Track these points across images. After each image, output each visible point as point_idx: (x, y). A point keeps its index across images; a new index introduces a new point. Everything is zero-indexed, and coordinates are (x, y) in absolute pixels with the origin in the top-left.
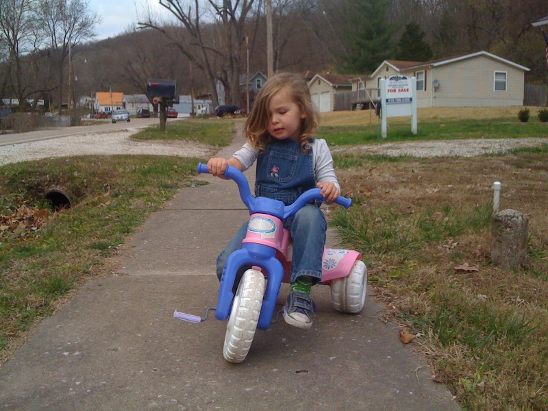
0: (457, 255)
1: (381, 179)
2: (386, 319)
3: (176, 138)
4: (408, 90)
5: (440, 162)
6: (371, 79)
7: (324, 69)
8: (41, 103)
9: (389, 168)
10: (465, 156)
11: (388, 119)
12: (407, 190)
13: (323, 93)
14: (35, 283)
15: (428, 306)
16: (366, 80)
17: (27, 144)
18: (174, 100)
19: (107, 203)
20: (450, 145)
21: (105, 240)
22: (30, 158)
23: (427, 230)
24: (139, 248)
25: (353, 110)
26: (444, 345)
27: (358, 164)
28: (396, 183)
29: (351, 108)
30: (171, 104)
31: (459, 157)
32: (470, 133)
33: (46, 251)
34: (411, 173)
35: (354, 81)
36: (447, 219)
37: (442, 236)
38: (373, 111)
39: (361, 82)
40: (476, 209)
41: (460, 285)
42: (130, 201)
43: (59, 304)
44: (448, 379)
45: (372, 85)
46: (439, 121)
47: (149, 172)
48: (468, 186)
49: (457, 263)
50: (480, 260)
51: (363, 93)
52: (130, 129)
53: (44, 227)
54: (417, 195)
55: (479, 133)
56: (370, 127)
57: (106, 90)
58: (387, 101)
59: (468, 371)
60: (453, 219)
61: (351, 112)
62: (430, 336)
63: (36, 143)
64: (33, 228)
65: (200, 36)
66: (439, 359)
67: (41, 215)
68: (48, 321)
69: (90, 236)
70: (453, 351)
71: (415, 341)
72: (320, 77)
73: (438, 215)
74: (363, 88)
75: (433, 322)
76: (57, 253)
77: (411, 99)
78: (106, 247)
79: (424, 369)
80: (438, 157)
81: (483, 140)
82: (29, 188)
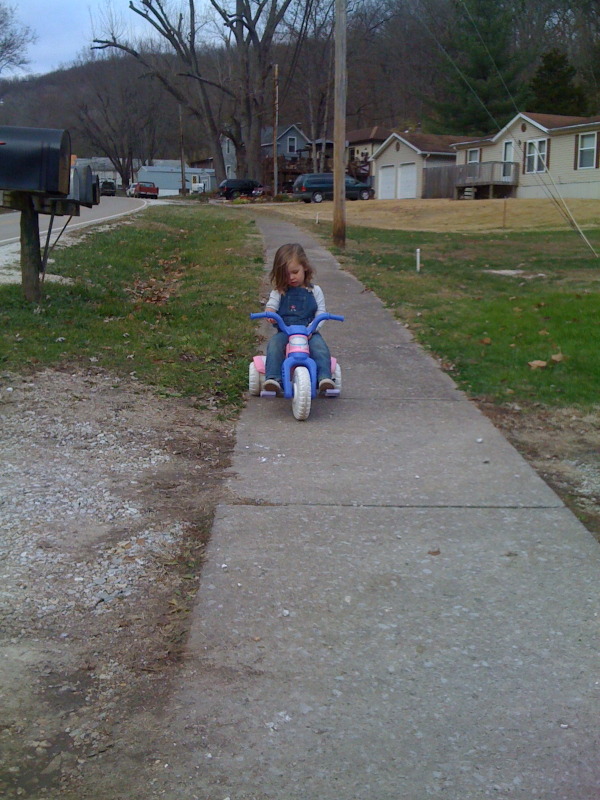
13: (404, 165)
16: (483, 145)
25: (459, 199)
29: (455, 195)
35: (460, 148)
39: (474, 149)
45: (493, 154)
61: (456, 202)
65: (196, 62)
72: (399, 138)
74: (476, 161)
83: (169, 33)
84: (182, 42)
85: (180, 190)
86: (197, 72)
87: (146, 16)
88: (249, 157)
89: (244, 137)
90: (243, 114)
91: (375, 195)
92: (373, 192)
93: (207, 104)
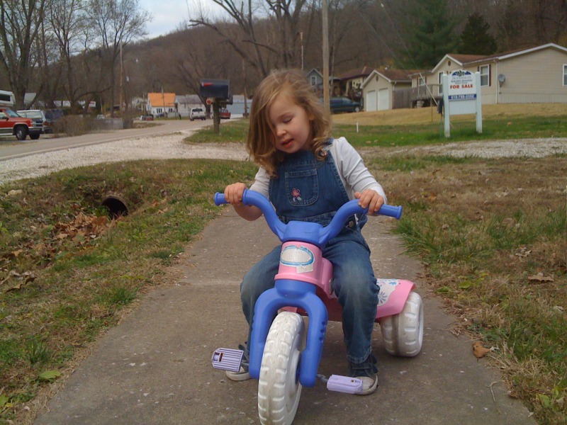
0: (531, 264)
1: (446, 183)
2: (457, 333)
3: (231, 141)
4: (471, 86)
5: (508, 163)
6: (432, 74)
7: (382, 64)
8: (93, 104)
9: (454, 170)
10: (534, 156)
11: (451, 117)
12: (475, 194)
13: (380, 90)
14: (98, 293)
15: (502, 318)
16: (427, 75)
17: (82, 148)
18: (228, 100)
19: (165, 210)
20: (519, 144)
21: (165, 249)
22: (85, 163)
23: (498, 237)
24: (200, 257)
25: (413, 107)
26: (519, 359)
27: (421, 166)
28: (462, 186)
29: (411, 106)
30: (225, 105)
31: (529, 158)
32: (539, 132)
33: (107, 260)
34: (477, 175)
35: (413, 77)
36: (518, 225)
37: (514, 244)
38: (435, 109)
39: (422, 77)
40: (549, 215)
41: (535, 296)
42: (188, 207)
43: (124, 313)
44: (524, 394)
45: (433, 80)
46: (505, 118)
47: (205, 177)
48: (539, 190)
49: (530, 273)
50: (555, 269)
51: (424, 89)
52: (183, 131)
53: (103, 235)
54: (485, 200)
55: (548, 131)
56: (432, 125)
57: (158, 91)
58: (450, 97)
59: (545, 387)
60: (525, 225)
61: (411, 110)
62: (505, 350)
63: (90, 147)
64: (93, 236)
65: (253, 32)
66: (515, 374)
67: (99, 222)
68: (113, 331)
69: (150, 245)
70: (530, 366)
71: (489, 355)
72: (378, 73)
73: (509, 221)
74: (423, 84)
75: (508, 335)
76: (118, 262)
77: (475, 96)
78: (167, 256)
79: (499, 384)
80: (505, 158)
81: (552, 139)
82: (87, 195)
83: (235, 14)
84: (243, 19)
85: (244, 115)
86: (254, 38)
87: (221, 4)
92: (363, 107)
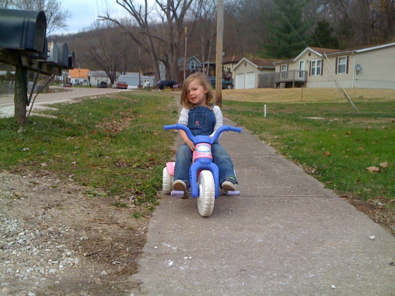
6: (294, 62)
13: (248, 73)
16: (288, 63)
25: (277, 88)
29: (275, 86)
35: (277, 64)
39: (284, 64)
45: (295, 67)
51: (286, 74)
61: (275, 90)
65: (148, 27)
72: (247, 60)
74: (285, 70)
83: (135, 14)
84: (141, 18)
85: (138, 86)
86: (148, 31)
87: (124, 6)
88: (172, 70)
89: (170, 62)
90: (170, 51)
91: (234, 87)
92: (233, 86)
93: (153, 47)
